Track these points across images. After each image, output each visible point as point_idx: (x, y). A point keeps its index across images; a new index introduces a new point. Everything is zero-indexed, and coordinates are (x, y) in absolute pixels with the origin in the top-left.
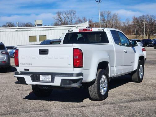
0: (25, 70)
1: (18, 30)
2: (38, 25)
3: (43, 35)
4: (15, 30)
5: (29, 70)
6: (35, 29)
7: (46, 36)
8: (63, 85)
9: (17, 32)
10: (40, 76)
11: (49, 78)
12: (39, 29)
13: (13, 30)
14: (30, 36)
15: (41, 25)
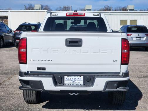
0: (38, 69)
1: (111, 14)
2: (130, 10)
3: (134, 19)
4: (108, 14)
5: (45, 70)
6: (126, 14)
7: (136, 20)
8: (107, 90)
9: (110, 16)
10: (65, 77)
11: (80, 80)
12: (131, 14)
13: (106, 14)
14: (121, 19)
15: (133, 10)
